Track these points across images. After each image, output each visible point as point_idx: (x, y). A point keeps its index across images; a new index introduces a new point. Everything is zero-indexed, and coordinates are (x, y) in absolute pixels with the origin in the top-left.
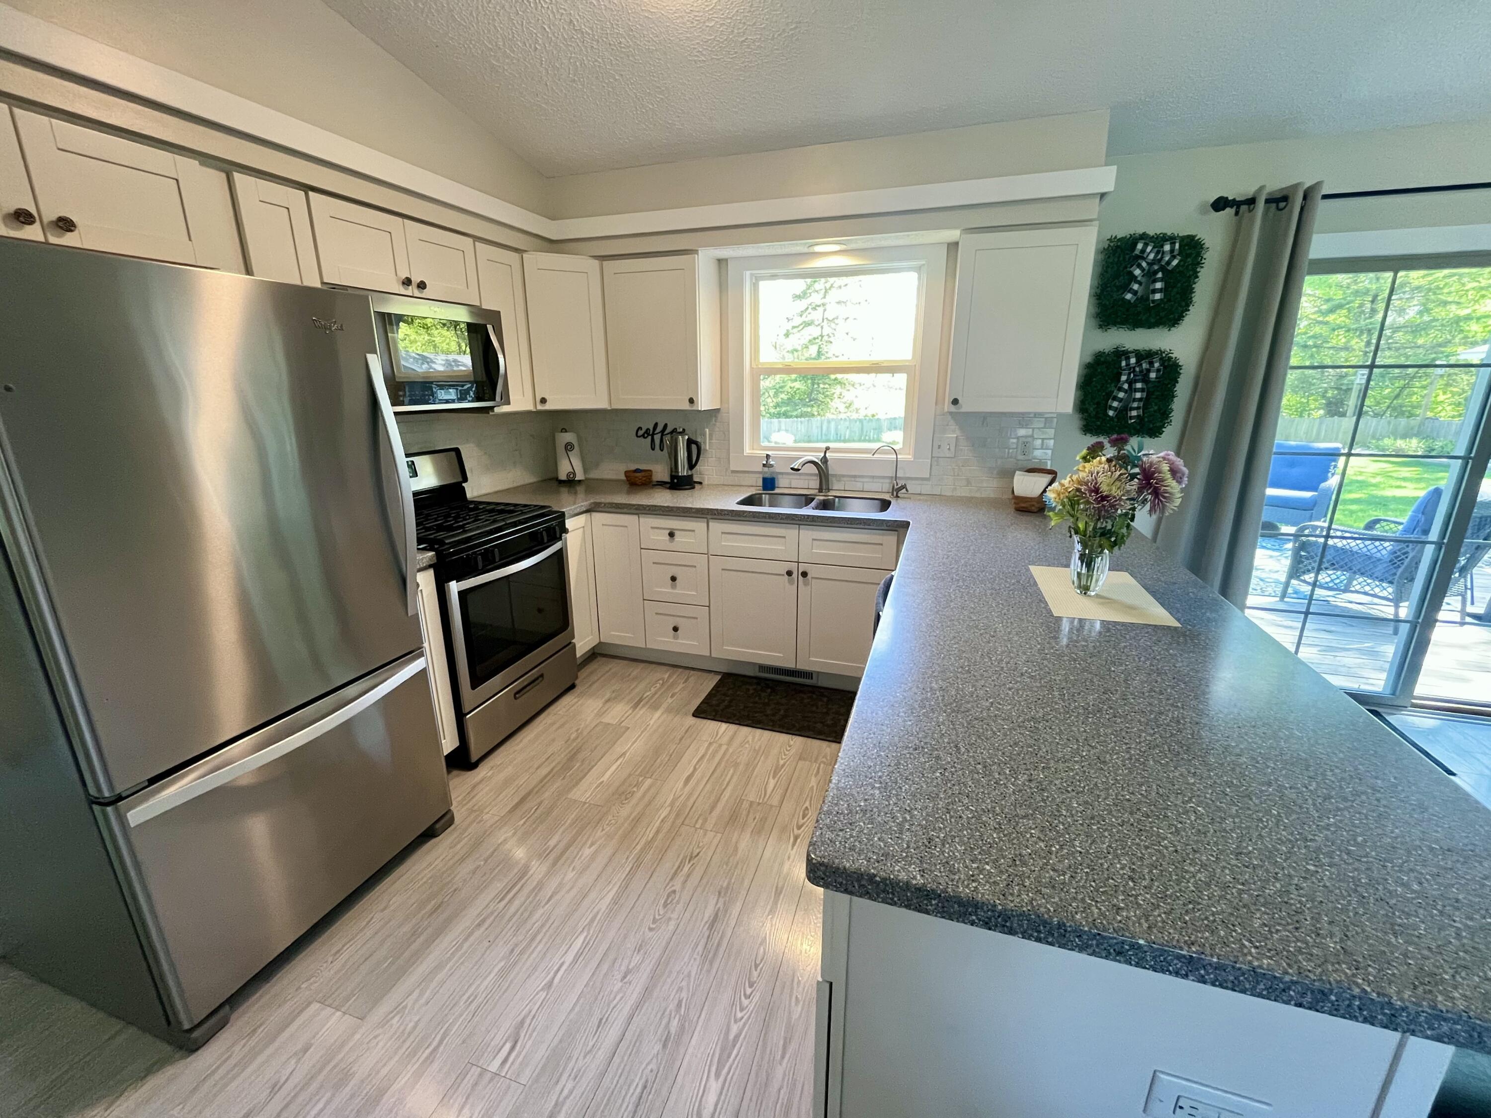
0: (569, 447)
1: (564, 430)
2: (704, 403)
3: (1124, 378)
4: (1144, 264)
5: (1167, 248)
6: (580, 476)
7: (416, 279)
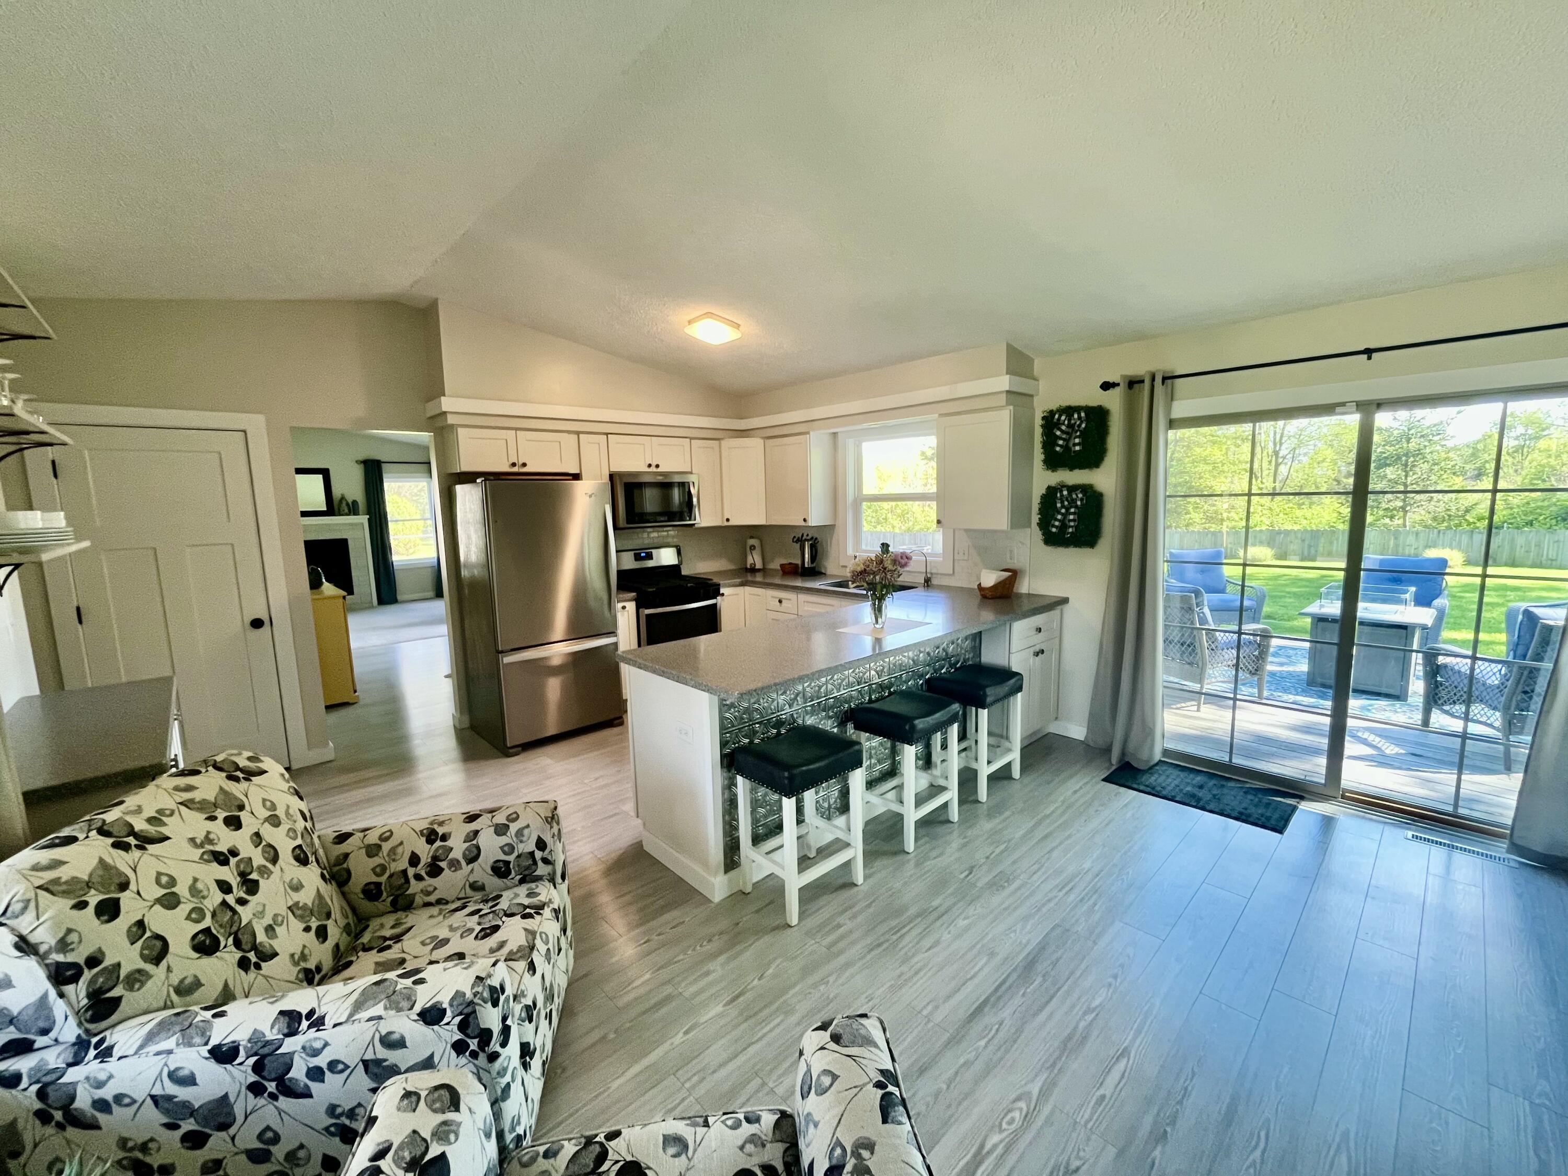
0: (753, 548)
1: (752, 537)
2: (813, 522)
3: (1059, 505)
4: (1063, 428)
5: (1076, 416)
6: (759, 565)
7: (654, 464)
